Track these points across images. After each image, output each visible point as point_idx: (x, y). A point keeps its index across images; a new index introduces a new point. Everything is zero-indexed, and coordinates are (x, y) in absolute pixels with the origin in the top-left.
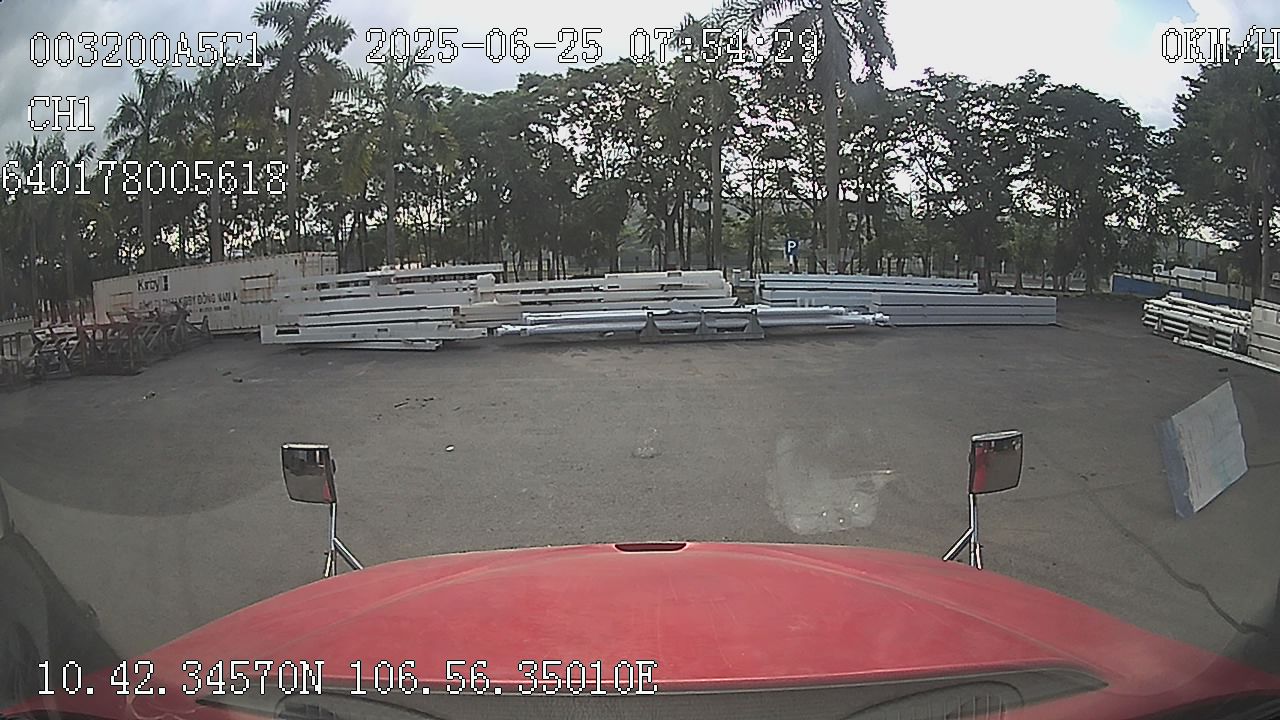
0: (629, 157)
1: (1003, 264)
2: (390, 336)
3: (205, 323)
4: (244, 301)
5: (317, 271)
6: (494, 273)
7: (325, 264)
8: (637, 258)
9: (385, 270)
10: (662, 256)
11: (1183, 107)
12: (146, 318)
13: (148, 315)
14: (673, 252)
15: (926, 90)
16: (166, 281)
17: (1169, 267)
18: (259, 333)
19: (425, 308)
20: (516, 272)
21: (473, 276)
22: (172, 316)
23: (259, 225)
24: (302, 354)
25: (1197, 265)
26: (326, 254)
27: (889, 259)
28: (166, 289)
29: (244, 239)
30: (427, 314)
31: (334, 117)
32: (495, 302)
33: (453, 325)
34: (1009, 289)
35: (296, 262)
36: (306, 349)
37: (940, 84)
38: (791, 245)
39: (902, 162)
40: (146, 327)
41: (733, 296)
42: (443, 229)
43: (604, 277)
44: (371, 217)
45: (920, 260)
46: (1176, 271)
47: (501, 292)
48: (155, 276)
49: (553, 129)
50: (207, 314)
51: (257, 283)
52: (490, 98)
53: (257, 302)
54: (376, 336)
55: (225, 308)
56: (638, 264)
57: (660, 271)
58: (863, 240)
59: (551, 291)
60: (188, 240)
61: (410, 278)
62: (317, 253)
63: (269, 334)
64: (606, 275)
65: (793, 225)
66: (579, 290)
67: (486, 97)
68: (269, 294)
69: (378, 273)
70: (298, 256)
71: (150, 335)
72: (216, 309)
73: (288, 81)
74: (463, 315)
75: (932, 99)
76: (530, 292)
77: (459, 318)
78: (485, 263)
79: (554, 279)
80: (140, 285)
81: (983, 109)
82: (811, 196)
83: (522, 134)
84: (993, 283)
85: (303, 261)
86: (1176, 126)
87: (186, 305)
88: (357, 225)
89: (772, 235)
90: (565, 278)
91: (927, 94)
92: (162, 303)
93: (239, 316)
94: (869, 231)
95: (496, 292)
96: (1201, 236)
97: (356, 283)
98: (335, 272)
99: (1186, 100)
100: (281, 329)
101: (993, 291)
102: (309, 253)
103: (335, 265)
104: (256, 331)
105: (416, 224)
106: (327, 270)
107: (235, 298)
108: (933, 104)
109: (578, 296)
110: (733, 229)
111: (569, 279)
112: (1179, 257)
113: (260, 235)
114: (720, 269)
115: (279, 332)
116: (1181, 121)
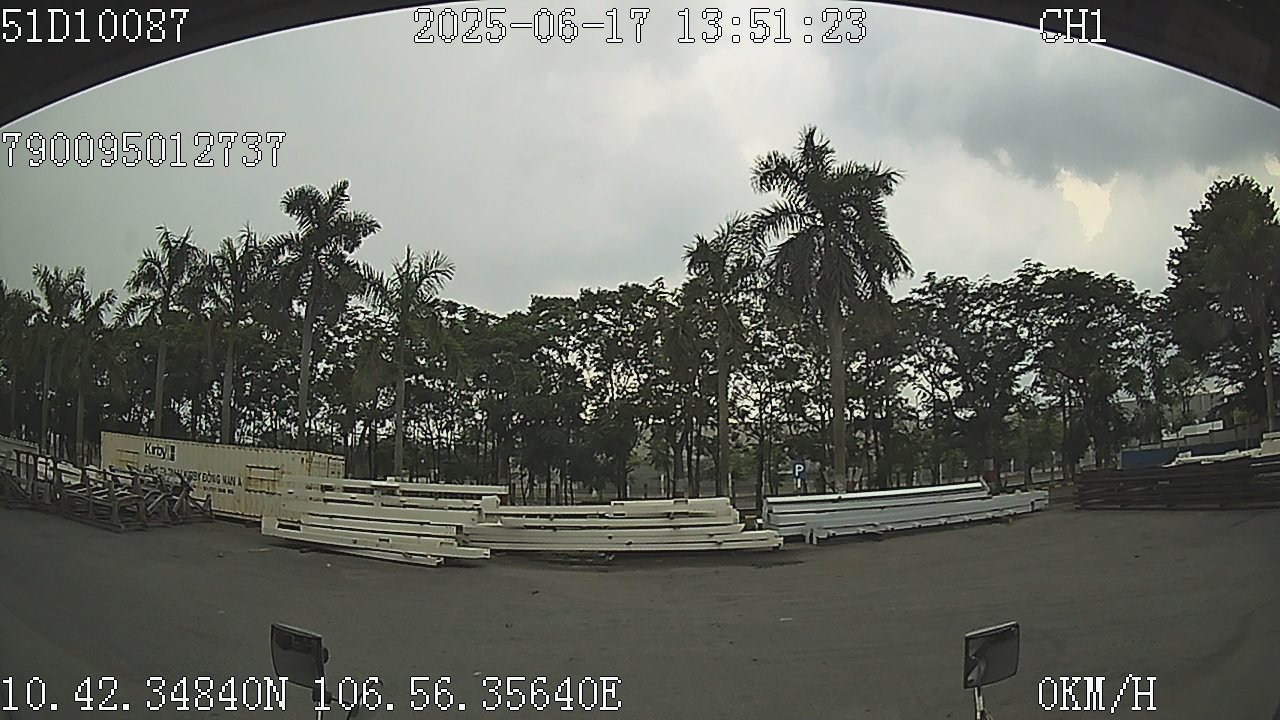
0: (638, 384)
1: (1012, 463)
2: (391, 547)
3: (208, 502)
4: (250, 488)
5: (325, 473)
6: (500, 496)
7: (331, 467)
8: (646, 486)
9: (390, 482)
10: (671, 484)
11: (1176, 262)
12: (149, 482)
13: (151, 479)
14: (680, 480)
15: (927, 299)
16: (173, 450)
17: (1176, 429)
18: (260, 522)
19: (428, 523)
20: (524, 496)
21: (479, 497)
22: (175, 487)
23: (271, 415)
24: (302, 552)
25: (1204, 419)
26: (334, 457)
27: (898, 474)
28: (172, 459)
29: (255, 428)
30: (428, 529)
31: (350, 321)
32: (499, 524)
33: (456, 543)
34: (1018, 487)
35: (303, 459)
36: (304, 547)
37: (940, 292)
38: (799, 468)
39: (909, 376)
40: (147, 491)
41: (740, 523)
42: (453, 447)
43: (610, 504)
44: (383, 425)
45: (930, 471)
46: (1185, 431)
47: (506, 515)
48: (163, 443)
49: (563, 352)
50: (211, 493)
51: (265, 474)
52: (503, 319)
53: (261, 492)
54: (377, 546)
55: (229, 491)
56: (646, 493)
57: (668, 498)
58: (871, 457)
59: (557, 516)
60: (201, 417)
61: (418, 492)
62: (323, 455)
63: (270, 526)
64: (613, 503)
65: (802, 447)
66: (584, 516)
67: (499, 319)
68: (274, 486)
69: (384, 483)
70: (304, 454)
71: (151, 499)
72: (220, 490)
73: (307, 277)
74: (467, 535)
75: (932, 307)
76: (535, 516)
77: (462, 536)
78: (492, 484)
79: (561, 505)
80: (147, 448)
81: (983, 310)
82: (818, 418)
83: (534, 357)
84: (1003, 483)
85: (310, 461)
86: (1170, 284)
87: (190, 479)
88: (367, 432)
89: (782, 460)
90: (573, 504)
91: (928, 303)
92: (168, 472)
93: (243, 502)
94: (877, 448)
95: (501, 515)
96: (1204, 389)
97: (363, 491)
98: (341, 476)
99: (1179, 253)
100: (283, 523)
101: (1003, 491)
102: (316, 454)
103: (342, 469)
104: (258, 520)
105: (427, 439)
106: (333, 473)
107: (240, 484)
108: (934, 312)
109: (585, 523)
110: (743, 455)
111: (578, 504)
112: (1184, 417)
113: (271, 426)
114: (728, 496)
115: (280, 526)
116: (1176, 278)
